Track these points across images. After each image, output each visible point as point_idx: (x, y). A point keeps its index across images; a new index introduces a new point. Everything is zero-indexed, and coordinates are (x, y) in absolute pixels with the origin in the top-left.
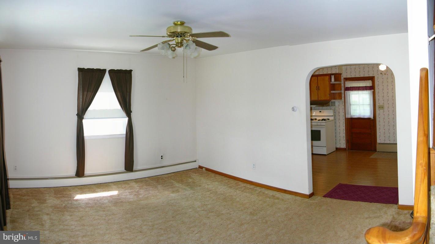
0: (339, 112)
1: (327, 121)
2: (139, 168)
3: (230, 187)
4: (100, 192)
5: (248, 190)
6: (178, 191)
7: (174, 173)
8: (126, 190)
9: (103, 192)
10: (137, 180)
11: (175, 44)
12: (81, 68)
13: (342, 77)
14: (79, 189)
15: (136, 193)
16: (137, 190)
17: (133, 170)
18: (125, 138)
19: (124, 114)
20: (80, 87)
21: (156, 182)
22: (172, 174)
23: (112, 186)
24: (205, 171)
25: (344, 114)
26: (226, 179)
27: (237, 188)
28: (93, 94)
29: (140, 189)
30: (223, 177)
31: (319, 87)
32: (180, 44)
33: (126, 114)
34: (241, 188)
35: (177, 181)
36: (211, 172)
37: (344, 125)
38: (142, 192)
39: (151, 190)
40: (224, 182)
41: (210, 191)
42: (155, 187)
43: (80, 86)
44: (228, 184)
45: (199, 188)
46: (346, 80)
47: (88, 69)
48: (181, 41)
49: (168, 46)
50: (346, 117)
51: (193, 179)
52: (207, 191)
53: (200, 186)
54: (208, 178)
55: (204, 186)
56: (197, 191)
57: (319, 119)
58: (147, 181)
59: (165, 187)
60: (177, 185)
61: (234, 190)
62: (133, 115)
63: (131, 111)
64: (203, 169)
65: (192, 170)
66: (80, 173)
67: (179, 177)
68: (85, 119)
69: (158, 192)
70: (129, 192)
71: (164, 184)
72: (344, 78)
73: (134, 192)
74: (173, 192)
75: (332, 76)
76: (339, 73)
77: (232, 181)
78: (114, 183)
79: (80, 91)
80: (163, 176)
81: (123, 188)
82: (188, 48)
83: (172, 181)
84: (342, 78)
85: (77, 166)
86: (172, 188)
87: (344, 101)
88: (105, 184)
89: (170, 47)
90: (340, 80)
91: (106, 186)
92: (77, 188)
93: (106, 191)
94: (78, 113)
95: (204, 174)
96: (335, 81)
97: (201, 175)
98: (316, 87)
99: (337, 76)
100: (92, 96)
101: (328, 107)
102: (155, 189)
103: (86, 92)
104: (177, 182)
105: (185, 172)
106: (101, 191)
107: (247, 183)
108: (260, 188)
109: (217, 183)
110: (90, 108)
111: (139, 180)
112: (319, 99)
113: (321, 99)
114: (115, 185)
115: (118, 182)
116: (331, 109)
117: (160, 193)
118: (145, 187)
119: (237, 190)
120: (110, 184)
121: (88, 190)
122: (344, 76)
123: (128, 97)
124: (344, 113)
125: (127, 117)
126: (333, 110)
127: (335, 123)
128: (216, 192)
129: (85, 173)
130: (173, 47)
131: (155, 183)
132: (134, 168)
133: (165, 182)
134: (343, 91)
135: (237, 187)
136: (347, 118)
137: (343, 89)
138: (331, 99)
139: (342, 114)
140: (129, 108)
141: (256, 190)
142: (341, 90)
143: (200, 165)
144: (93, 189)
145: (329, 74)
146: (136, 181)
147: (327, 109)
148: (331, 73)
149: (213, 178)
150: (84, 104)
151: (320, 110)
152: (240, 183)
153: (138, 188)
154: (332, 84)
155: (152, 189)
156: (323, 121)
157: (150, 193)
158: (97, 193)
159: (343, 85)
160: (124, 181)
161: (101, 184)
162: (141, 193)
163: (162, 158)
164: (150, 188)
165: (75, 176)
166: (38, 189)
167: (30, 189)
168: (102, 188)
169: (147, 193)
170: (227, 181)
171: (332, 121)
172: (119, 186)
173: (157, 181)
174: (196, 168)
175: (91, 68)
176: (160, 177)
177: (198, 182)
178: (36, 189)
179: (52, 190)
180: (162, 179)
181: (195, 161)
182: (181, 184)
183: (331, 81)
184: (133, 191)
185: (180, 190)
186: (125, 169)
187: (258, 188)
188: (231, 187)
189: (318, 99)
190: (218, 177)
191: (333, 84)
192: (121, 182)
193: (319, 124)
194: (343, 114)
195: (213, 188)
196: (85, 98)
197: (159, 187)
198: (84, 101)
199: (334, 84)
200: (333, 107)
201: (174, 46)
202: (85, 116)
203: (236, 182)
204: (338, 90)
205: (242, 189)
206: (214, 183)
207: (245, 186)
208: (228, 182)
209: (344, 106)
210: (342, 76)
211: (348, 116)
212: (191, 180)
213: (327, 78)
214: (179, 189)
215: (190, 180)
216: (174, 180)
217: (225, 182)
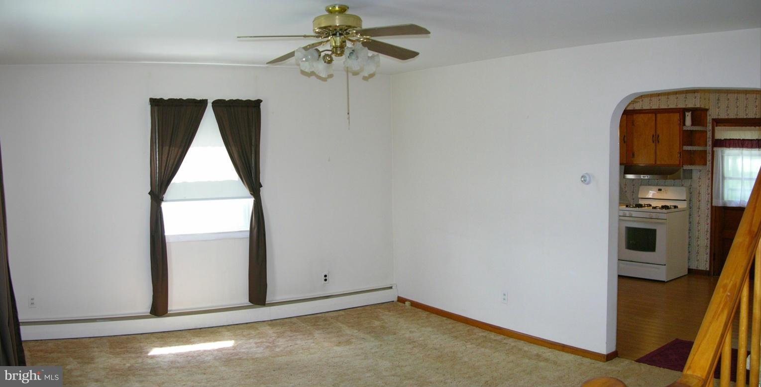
0: (699, 193)
1: (673, 210)
2: (279, 298)
3: (453, 337)
4: (198, 343)
5: (490, 344)
6: (348, 342)
7: (346, 310)
8: (250, 338)
9: (204, 342)
10: (274, 321)
11: (330, 49)
12: (156, 99)
13: (708, 117)
14: (158, 339)
15: (269, 344)
16: (271, 340)
17: (266, 303)
18: (249, 239)
19: (246, 191)
20: (154, 138)
21: (312, 326)
22: (341, 311)
23: (224, 333)
24: (410, 307)
25: (710, 198)
26: (449, 322)
27: (468, 340)
28: (180, 150)
29: (278, 337)
30: (445, 318)
31: (658, 136)
32: (339, 50)
33: (250, 191)
34: (477, 339)
35: (350, 325)
36: (420, 310)
37: (709, 221)
38: (282, 342)
39: (301, 339)
40: (444, 328)
41: (414, 343)
42: (310, 334)
43: (154, 136)
44: (452, 332)
45: (391, 337)
46: (717, 123)
47: (172, 101)
48: (341, 44)
49: (316, 55)
50: (713, 205)
51: (382, 322)
52: (407, 343)
53: (395, 334)
54: (412, 320)
55: (403, 334)
56: (387, 343)
57: (655, 206)
58: (294, 324)
59: (328, 333)
60: (348, 331)
61: (462, 342)
62: (264, 193)
63: (260, 183)
64: (406, 303)
65: (383, 305)
66: (159, 307)
67: (355, 318)
68: (166, 201)
69: (314, 343)
70: (256, 343)
71: (328, 329)
72: (713, 120)
73: (267, 342)
74: (339, 344)
75: (687, 114)
76: (702, 107)
77: (461, 327)
78: (229, 327)
79: (154, 144)
80: (327, 314)
81: (244, 336)
82: (353, 57)
83: (339, 324)
84: (709, 119)
85: (153, 296)
86: (338, 336)
87: (710, 170)
88: (210, 329)
89: (320, 56)
90: (704, 124)
91: (212, 333)
92: (154, 337)
93: (210, 341)
94: (151, 191)
95: (407, 312)
96: (693, 124)
97: (400, 314)
98: (653, 136)
99: (699, 115)
100: (179, 154)
101: (677, 181)
102: (308, 336)
103: (167, 148)
104: (349, 327)
105: (367, 308)
106: (200, 342)
107: (490, 331)
108: (515, 340)
109: (430, 329)
110: (176, 180)
111: (278, 321)
112: (658, 163)
113: (663, 163)
114: (228, 331)
115: (236, 326)
116: (682, 186)
117: (317, 344)
118: (289, 333)
119: (467, 343)
120: (220, 330)
121: (175, 340)
122: (713, 114)
123: (253, 156)
124: (710, 196)
125: (252, 196)
126: (686, 187)
127: (690, 215)
128: (425, 344)
129: (169, 308)
130: (326, 55)
131: (308, 328)
132: (267, 299)
133: (329, 326)
134: (711, 147)
135: (468, 338)
136: (716, 207)
137: (710, 143)
138: (683, 165)
139: (704, 197)
140: (256, 180)
141: (507, 344)
142: (706, 145)
143: (400, 296)
144: (185, 337)
145: (680, 108)
146: (272, 323)
147: (674, 185)
148: (684, 107)
149: (422, 321)
150: (163, 170)
151: (659, 185)
152: (477, 330)
153: (275, 335)
154: (685, 130)
155: (301, 337)
156: (664, 211)
157: (296, 344)
158: (192, 344)
159: (709, 134)
160: (247, 323)
161: (202, 330)
162: (279, 344)
163: (326, 280)
164: (297, 335)
165: (149, 314)
166: (78, 340)
167: (63, 341)
168: (203, 335)
169: (291, 344)
170: (450, 326)
171: (683, 210)
172: (237, 332)
173: (313, 324)
174: (393, 301)
175: (175, 98)
176: (323, 317)
177: (391, 326)
178: (75, 340)
179: (105, 341)
180: (323, 320)
181: (391, 288)
182: (357, 329)
183: (684, 124)
184: (264, 340)
185: (354, 340)
186: (249, 301)
187: (511, 340)
188: (456, 337)
189: (655, 163)
190: (434, 318)
191: (687, 130)
192: (241, 326)
193: (654, 215)
194: (707, 196)
195: (421, 337)
196: (166, 160)
197: (317, 334)
198: (164, 165)
199: (691, 131)
200: (687, 182)
201: (330, 53)
202: (166, 196)
203: (469, 328)
204: (699, 145)
205: (479, 341)
206: (423, 329)
207: (486, 337)
208: (453, 327)
209: (710, 180)
210: (710, 115)
211: (718, 203)
212: (379, 322)
213: (676, 117)
214: (352, 339)
215: (377, 323)
216: (343, 323)
217: (446, 328)
